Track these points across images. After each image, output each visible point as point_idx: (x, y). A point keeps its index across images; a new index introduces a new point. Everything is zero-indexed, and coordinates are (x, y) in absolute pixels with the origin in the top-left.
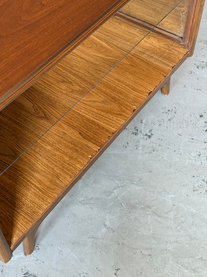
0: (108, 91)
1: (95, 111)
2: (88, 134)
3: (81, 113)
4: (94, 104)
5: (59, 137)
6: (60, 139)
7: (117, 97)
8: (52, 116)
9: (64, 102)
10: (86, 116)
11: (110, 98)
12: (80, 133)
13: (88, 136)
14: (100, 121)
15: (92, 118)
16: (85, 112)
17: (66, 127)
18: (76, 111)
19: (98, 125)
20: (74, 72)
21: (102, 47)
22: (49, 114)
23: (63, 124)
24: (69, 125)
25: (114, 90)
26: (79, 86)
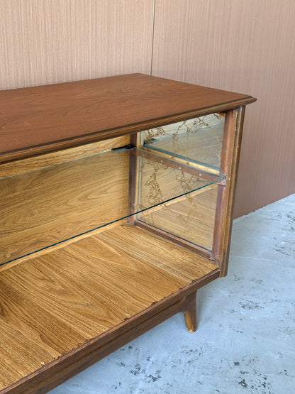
0: (99, 294)
1: (73, 313)
2: (52, 338)
3: (52, 313)
4: (75, 306)
5: (10, 336)
6: (9, 338)
7: (108, 302)
8: (10, 313)
9: (34, 300)
10: (58, 317)
11: (98, 302)
12: (41, 336)
13: (51, 340)
14: (74, 325)
15: (64, 321)
16: (58, 313)
17: (24, 326)
18: (46, 310)
19: (70, 329)
20: (61, 271)
21: (108, 251)
22: (8, 310)
23: (21, 323)
24: (30, 325)
25: (107, 295)
26: (62, 286)
